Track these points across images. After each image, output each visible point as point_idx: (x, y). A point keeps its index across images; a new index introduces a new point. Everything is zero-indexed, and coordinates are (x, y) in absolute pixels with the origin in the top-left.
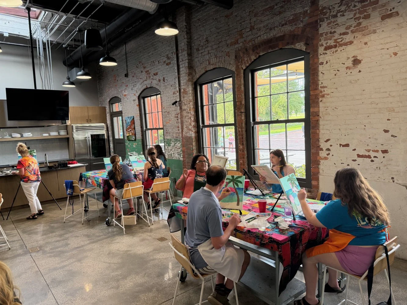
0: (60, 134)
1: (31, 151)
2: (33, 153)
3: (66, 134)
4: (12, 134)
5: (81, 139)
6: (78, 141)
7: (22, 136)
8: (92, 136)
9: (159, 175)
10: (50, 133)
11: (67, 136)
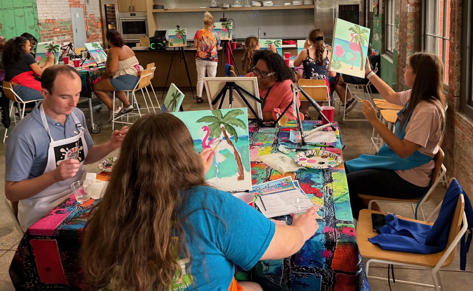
0: (305, 4)
1: (227, 24)
2: (229, 26)
3: (311, 3)
4: (253, 2)
5: (325, 11)
6: (321, 13)
7: (262, 6)
8: (340, 7)
9: (317, 75)
10: (293, 2)
11: (312, 7)
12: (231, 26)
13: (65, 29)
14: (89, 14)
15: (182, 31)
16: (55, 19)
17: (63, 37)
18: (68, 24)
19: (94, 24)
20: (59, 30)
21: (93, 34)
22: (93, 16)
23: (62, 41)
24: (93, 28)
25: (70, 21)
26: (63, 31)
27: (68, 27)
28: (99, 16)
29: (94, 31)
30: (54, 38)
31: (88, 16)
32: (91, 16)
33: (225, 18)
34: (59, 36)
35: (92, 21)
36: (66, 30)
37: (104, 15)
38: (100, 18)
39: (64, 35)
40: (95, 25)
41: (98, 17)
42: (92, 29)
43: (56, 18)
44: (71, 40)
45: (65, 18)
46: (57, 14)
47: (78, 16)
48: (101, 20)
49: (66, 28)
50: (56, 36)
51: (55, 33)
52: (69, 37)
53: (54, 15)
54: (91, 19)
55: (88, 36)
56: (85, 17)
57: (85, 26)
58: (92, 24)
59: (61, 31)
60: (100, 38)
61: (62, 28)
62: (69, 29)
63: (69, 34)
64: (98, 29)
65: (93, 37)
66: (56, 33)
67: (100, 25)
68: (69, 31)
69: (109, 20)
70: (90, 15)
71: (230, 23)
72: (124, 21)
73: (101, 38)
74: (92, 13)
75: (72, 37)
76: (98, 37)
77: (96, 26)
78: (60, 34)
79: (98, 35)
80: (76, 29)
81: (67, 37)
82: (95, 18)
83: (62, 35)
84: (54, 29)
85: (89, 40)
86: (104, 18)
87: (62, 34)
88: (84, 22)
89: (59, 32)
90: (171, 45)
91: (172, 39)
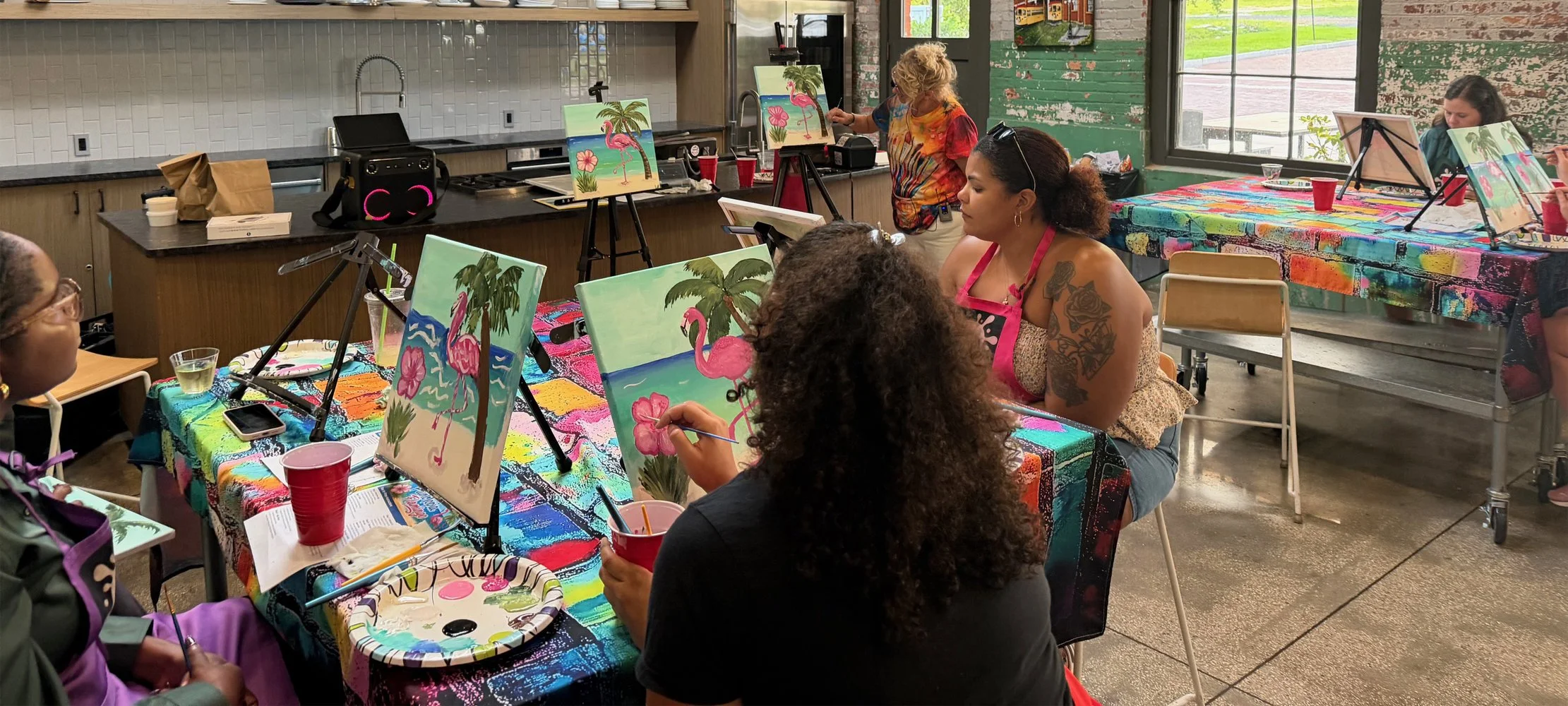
15: (629, 108)
90: (589, 185)
91: (587, 152)
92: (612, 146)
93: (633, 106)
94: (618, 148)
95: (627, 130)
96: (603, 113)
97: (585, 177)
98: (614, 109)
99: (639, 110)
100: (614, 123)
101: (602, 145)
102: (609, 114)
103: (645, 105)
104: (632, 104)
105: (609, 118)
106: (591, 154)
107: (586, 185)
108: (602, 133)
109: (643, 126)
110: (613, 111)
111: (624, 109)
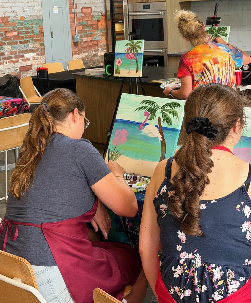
2: (223, 34)
12: (226, 35)
13: (28, 32)
14: (80, 7)
15: (136, 43)
16: (9, 17)
17: (23, 45)
18: (36, 24)
19: (90, 23)
20: (15, 33)
21: (85, 39)
22: (89, 10)
23: (20, 52)
24: (88, 29)
25: (40, 20)
26: (24, 35)
27: (35, 29)
28: (102, 9)
29: (90, 35)
30: (4, 47)
31: (78, 11)
32: (84, 10)
33: (218, 15)
34: (16, 43)
35: (86, 19)
36: (30, 34)
37: (109, 8)
38: (104, 13)
39: (27, 42)
40: (92, 26)
41: (99, 12)
42: (86, 31)
43: (12, 15)
44: (40, 50)
45: (28, 14)
46: (13, 9)
47: (56, 11)
48: (106, 16)
49: (30, 30)
50: (10, 44)
51: (7, 38)
52: (37, 45)
53: (6, 10)
54: (83, 15)
55: (75, 44)
56: (71, 13)
57: (71, 27)
58: (85, 23)
59: (20, 35)
60: (101, 46)
61: (22, 31)
62: (37, 32)
63: (36, 41)
64: (98, 32)
65: (86, 44)
66: (11, 39)
67: (102, 25)
68: (37, 36)
69: (116, 17)
70: (82, 8)
71: (225, 29)
72: (135, 18)
73: (104, 46)
74: (86, 6)
75: (43, 44)
76: (97, 45)
77: (95, 27)
78: (18, 41)
79: (98, 41)
80: (52, 32)
81: (30, 46)
82: (92, 14)
83: (21, 43)
84: (6, 32)
85: (79, 50)
86: (109, 13)
87: (23, 40)
88: (69, 20)
89: (16, 37)
90: (118, 71)
91: (119, 59)
92: (128, 58)
93: (138, 42)
94: (129, 58)
95: (134, 52)
96: (128, 44)
97: (117, 68)
98: (131, 43)
99: (139, 44)
100: (130, 49)
101: (124, 57)
102: (129, 45)
103: (142, 42)
104: (137, 42)
105: (129, 47)
106: (121, 60)
107: (117, 71)
108: (125, 52)
109: (139, 51)
110: (131, 44)
111: (134, 43)
